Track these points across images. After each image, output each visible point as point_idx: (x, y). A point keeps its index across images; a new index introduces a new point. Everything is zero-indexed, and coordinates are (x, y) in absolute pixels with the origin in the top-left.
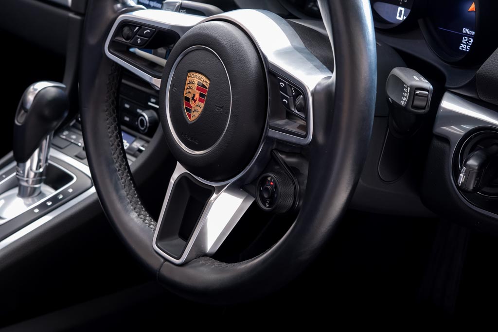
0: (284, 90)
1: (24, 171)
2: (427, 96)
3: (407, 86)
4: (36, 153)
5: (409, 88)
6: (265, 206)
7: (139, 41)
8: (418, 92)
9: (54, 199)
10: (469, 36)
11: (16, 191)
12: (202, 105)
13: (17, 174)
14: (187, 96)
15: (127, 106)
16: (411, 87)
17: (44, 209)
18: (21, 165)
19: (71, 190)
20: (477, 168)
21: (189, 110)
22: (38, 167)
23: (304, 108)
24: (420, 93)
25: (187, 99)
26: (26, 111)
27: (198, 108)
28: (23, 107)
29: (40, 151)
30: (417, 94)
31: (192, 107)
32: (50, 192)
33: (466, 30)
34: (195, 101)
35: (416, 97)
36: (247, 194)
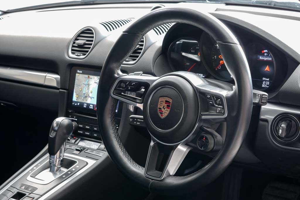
0: (210, 98)
1: (54, 159)
3: (258, 94)
5: (259, 95)
6: (202, 148)
7: (129, 88)
8: (264, 96)
9: (66, 174)
11: (49, 170)
12: (169, 110)
13: (50, 161)
14: (160, 107)
15: (95, 129)
18: (52, 156)
20: (285, 127)
21: (161, 113)
22: (60, 158)
23: (222, 104)
24: (265, 97)
25: (160, 109)
26: (55, 131)
27: (167, 111)
28: (53, 129)
29: (61, 152)
30: (263, 97)
31: (163, 112)
33: (264, 79)
34: (164, 109)
35: (263, 98)
36: (188, 147)
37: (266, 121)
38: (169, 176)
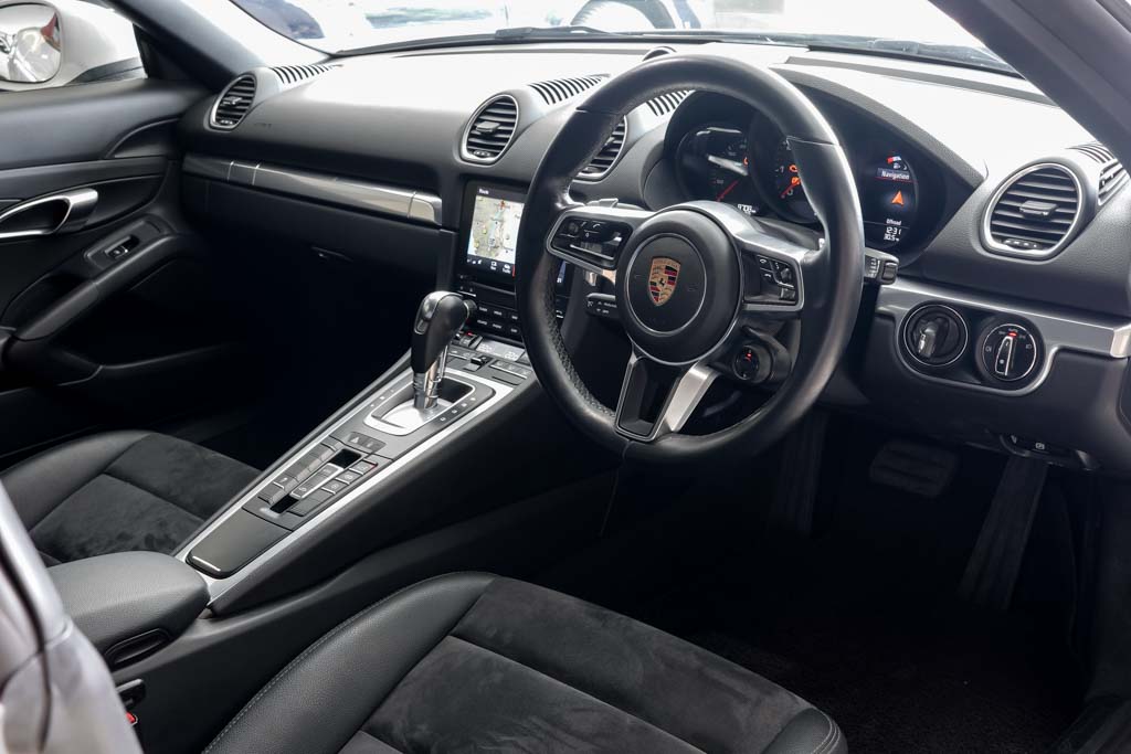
0: (766, 266)
1: (423, 381)
2: (895, 267)
3: (877, 260)
4: (433, 367)
5: (879, 261)
6: (743, 377)
7: (587, 235)
8: (888, 263)
9: (448, 415)
10: (893, 226)
11: (412, 402)
12: (672, 288)
13: (413, 384)
14: (654, 281)
15: (514, 318)
16: (882, 261)
17: (439, 424)
18: (419, 375)
19: (464, 405)
20: (934, 335)
21: (656, 294)
22: (435, 378)
23: (793, 280)
24: (890, 264)
25: (654, 284)
26: (426, 320)
27: (668, 291)
28: (422, 315)
29: (438, 365)
30: (887, 266)
31: (660, 291)
32: (446, 405)
33: (889, 221)
34: (663, 284)
35: (886, 268)
36: (712, 370)
37: (890, 317)
38: (667, 432)
